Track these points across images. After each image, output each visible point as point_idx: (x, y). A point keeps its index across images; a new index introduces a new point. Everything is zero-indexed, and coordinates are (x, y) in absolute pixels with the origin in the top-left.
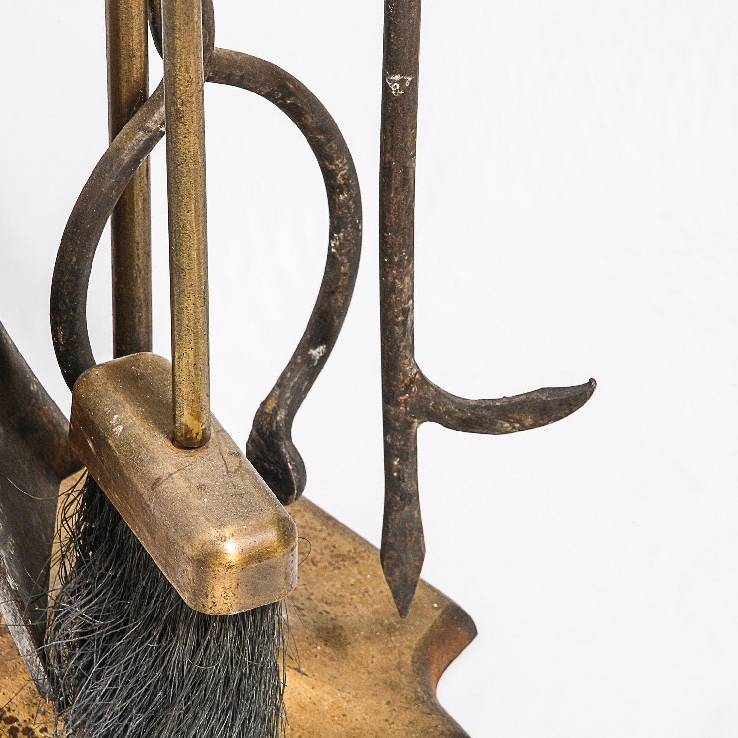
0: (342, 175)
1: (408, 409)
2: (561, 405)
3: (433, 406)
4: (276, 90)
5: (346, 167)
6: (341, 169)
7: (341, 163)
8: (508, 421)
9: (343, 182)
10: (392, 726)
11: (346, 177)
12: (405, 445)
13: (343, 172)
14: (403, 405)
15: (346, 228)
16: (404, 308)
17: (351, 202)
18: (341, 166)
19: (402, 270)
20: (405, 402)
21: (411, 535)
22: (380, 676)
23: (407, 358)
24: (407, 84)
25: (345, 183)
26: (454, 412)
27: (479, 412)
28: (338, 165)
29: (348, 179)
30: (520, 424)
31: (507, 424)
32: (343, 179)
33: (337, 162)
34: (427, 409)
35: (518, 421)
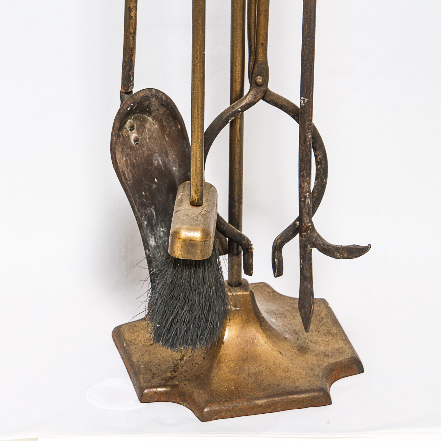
0: (319, 158)
1: (306, 239)
2: (356, 251)
3: (315, 240)
4: (296, 116)
5: (321, 155)
6: (319, 155)
7: (320, 153)
8: (338, 253)
9: (319, 161)
10: (302, 380)
11: (321, 159)
12: (304, 254)
13: (320, 157)
14: (304, 237)
15: (318, 179)
16: (304, 195)
17: (321, 170)
18: (319, 154)
19: (304, 179)
20: (305, 236)
21: (307, 295)
22: (310, 366)
23: (305, 217)
24: (306, 102)
25: (320, 161)
26: (321, 245)
27: (329, 247)
28: (318, 153)
29: (321, 160)
30: (343, 256)
31: (338, 255)
32: (320, 160)
33: (318, 152)
34: (313, 241)
35: (342, 254)
